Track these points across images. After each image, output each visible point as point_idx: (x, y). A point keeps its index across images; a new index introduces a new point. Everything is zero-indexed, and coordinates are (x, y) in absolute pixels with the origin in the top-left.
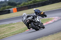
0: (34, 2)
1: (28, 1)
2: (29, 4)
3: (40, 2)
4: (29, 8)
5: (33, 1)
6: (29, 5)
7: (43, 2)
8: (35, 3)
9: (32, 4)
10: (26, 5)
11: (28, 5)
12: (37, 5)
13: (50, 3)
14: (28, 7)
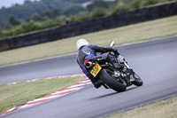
0: (27, 29)
1: (10, 25)
2: (11, 34)
3: (44, 28)
4: (12, 46)
5: (24, 27)
6: (13, 36)
7: (54, 28)
8: (31, 33)
9: (22, 35)
10: (5, 38)
11: (9, 37)
12: (35, 39)
13: (73, 34)
14: (10, 44)
